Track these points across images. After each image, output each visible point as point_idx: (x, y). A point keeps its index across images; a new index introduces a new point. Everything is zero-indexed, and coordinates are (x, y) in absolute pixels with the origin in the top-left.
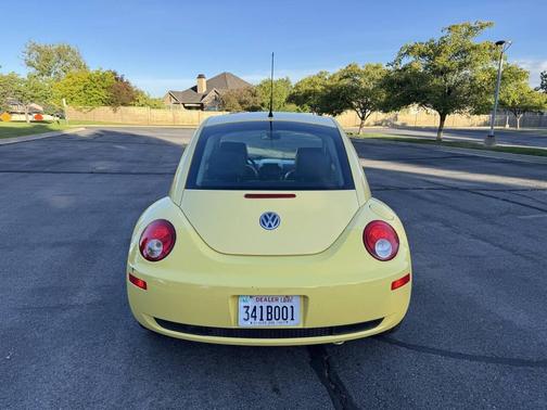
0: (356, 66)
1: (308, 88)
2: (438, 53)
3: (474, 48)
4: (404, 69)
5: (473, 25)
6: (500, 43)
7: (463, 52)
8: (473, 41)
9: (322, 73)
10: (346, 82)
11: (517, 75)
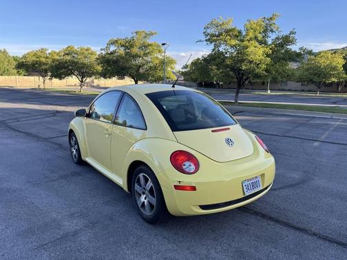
0: (73, 47)
1: (34, 59)
2: (132, 46)
3: (150, 45)
4: (111, 53)
5: (147, 32)
6: (163, 44)
7: (145, 46)
8: (149, 41)
9: (43, 49)
10: (68, 58)
11: (171, 62)
